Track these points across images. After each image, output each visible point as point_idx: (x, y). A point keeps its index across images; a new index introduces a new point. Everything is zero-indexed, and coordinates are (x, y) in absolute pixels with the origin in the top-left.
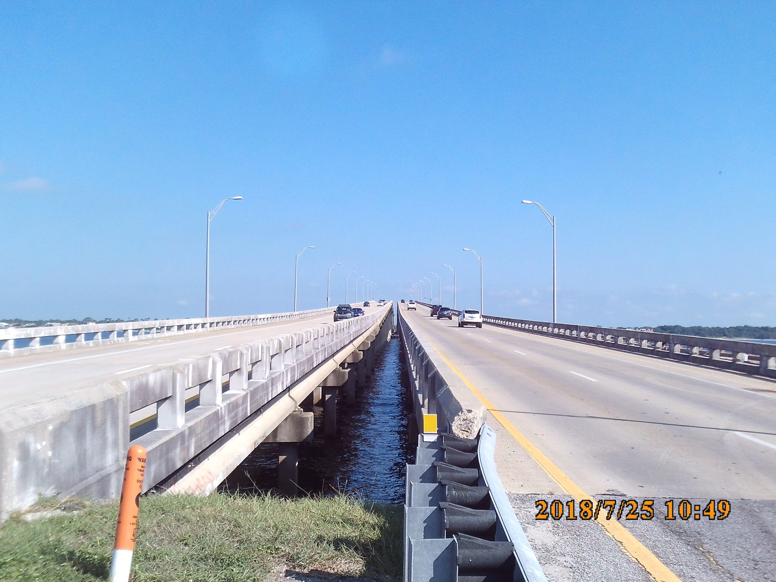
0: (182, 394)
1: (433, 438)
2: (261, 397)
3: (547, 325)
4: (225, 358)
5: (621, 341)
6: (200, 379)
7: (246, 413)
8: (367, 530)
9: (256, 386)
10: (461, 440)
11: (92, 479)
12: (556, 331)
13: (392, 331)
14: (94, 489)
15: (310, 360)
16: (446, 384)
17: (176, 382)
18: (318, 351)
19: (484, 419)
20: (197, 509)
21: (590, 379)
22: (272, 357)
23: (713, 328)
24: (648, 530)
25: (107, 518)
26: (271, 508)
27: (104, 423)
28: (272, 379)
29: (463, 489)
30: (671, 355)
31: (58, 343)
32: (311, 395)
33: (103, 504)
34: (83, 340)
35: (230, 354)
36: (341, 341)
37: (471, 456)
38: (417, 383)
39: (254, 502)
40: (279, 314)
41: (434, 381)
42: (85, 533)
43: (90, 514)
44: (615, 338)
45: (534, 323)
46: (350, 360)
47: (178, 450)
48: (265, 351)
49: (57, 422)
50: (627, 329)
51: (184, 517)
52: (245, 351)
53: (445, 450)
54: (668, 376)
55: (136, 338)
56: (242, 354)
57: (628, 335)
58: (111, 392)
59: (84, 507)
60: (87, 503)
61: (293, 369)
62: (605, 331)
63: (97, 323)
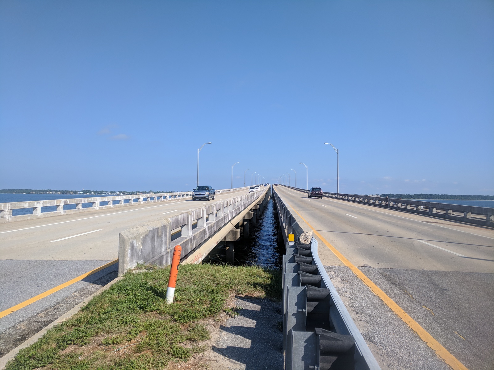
0: (191, 222)
1: (293, 243)
2: (221, 224)
3: (335, 194)
4: (207, 208)
5: (366, 201)
6: (198, 217)
7: (215, 230)
8: (266, 280)
9: (218, 219)
10: (304, 244)
11: (156, 258)
12: (339, 196)
13: (270, 196)
14: (157, 262)
15: (239, 209)
16: (296, 220)
17: (189, 218)
18: (242, 205)
19: (313, 235)
20: (199, 270)
21: (354, 217)
22: (224, 208)
23: (407, 195)
24: (382, 283)
25: (163, 274)
26: (228, 270)
27: (162, 235)
28: (225, 216)
29: (307, 266)
30: (388, 207)
31: (140, 201)
32: (239, 223)
33: (162, 268)
34: (150, 200)
35: (209, 207)
36: (250, 201)
37: (309, 251)
38: (282, 219)
39: (221, 268)
40: (226, 190)
41: (290, 219)
42: (155, 280)
43: (157, 272)
44: (364, 199)
45: (329, 193)
46: (254, 208)
47: (189, 245)
48: (222, 206)
49: (144, 235)
50: (369, 196)
51: (194, 274)
52: (214, 206)
53: (298, 249)
54: (388, 216)
55: (170, 199)
56: (213, 207)
57: (369, 198)
58: (165, 223)
59: (154, 269)
60: (156, 268)
61: (232, 212)
62: (360, 197)
63: (155, 193)
